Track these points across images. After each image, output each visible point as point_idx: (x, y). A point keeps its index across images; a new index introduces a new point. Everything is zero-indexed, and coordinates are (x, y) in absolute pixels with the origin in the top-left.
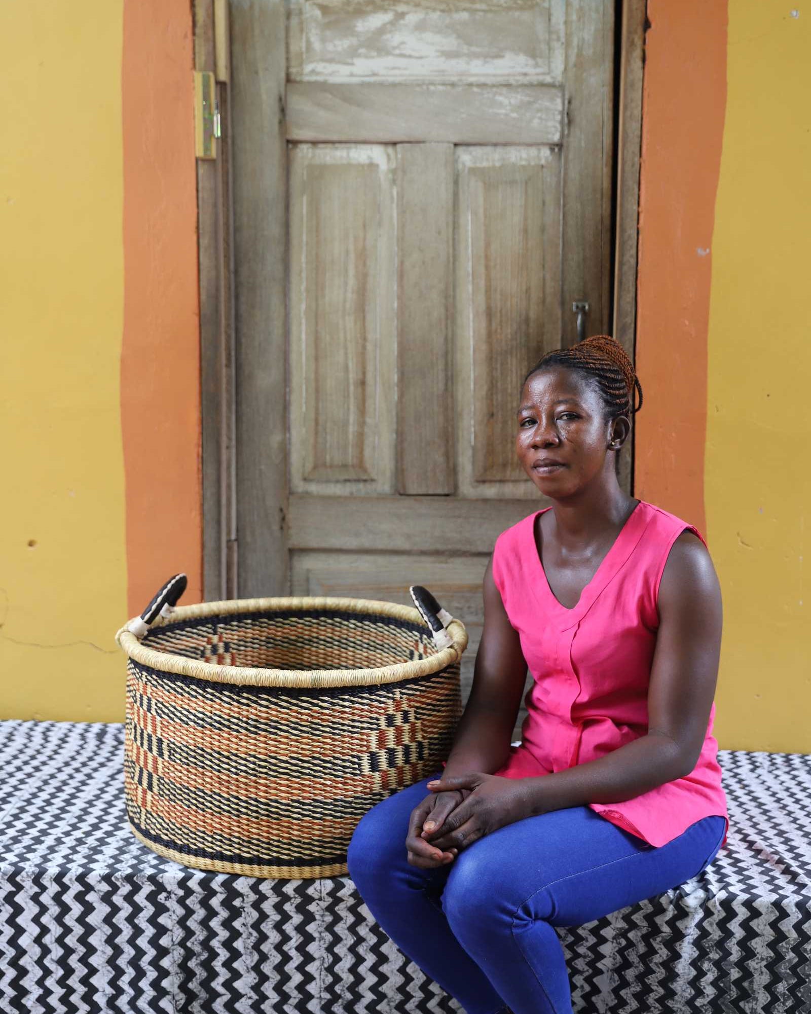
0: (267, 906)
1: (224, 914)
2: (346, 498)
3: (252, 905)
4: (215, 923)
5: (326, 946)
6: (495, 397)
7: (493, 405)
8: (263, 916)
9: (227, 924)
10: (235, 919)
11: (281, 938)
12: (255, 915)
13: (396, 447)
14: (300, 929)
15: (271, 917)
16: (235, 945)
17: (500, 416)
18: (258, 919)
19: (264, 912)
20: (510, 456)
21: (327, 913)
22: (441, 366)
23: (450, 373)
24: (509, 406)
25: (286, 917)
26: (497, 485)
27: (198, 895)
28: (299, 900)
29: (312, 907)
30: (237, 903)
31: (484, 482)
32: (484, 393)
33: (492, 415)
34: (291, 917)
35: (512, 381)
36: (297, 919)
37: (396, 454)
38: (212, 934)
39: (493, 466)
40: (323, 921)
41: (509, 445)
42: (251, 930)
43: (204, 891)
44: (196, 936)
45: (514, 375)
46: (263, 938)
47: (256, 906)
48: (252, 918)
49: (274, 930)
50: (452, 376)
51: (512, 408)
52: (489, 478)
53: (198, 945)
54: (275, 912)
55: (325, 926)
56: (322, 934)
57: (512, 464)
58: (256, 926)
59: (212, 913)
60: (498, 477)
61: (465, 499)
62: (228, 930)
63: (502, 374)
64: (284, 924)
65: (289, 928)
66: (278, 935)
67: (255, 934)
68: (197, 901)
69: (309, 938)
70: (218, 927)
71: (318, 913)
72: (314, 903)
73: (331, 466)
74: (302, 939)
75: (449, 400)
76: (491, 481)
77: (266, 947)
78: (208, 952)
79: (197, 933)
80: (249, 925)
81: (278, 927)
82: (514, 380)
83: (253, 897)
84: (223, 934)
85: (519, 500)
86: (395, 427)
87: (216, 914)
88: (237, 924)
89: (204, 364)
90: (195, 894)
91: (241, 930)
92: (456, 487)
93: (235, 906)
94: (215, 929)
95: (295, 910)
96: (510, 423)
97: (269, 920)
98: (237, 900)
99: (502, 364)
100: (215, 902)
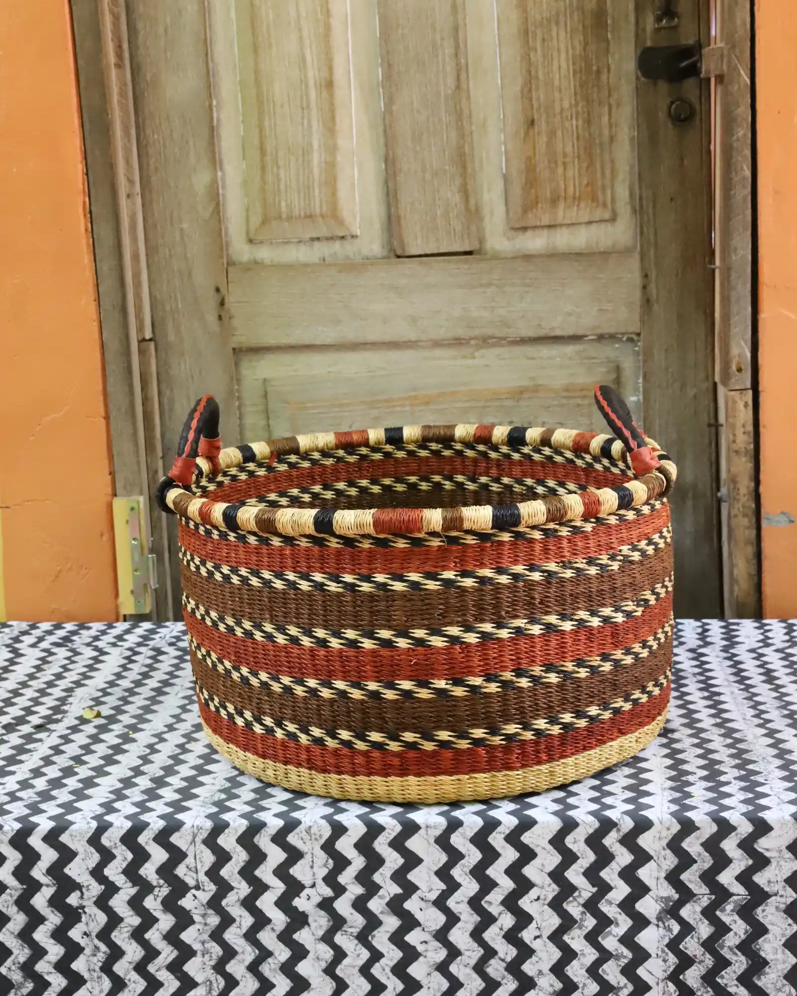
0: (119, 904)
1: (54, 919)
2: (314, 265)
3: (96, 903)
4: (41, 935)
5: (213, 963)
6: (534, 96)
7: (532, 106)
8: (114, 920)
9: (59, 935)
10: (71, 926)
11: (143, 953)
12: (102, 918)
13: (386, 182)
14: (172, 937)
15: (126, 920)
16: (74, 966)
17: (544, 124)
18: (107, 924)
19: (115, 913)
20: (563, 187)
21: (211, 912)
22: (449, 51)
23: (463, 61)
24: (558, 109)
25: (149, 921)
26: (545, 232)
27: (13, 892)
28: (165, 891)
29: (187, 902)
30: (73, 900)
31: (525, 229)
32: (518, 88)
33: (532, 123)
34: (156, 920)
35: (560, 67)
36: (166, 921)
37: (388, 194)
38: (39, 952)
39: (537, 203)
40: (206, 924)
41: (560, 170)
42: (96, 942)
43: (22, 883)
44: (12, 957)
45: (563, 55)
46: (116, 953)
47: (102, 903)
48: (98, 924)
49: (133, 941)
50: (467, 64)
51: (562, 110)
52: (532, 222)
53: (18, 971)
54: (131, 913)
55: (209, 932)
56: (206, 945)
57: (565, 198)
58: (104, 935)
59: (36, 919)
60: (546, 220)
61: (497, 257)
62: (62, 944)
63: (544, 56)
64: (147, 931)
65: (154, 936)
66: (139, 948)
67: (103, 947)
68: (11, 901)
69: (186, 953)
70: (46, 940)
71: (196, 911)
72: (189, 895)
73: (290, 218)
74: (175, 953)
75: (464, 101)
76: (535, 228)
77: (120, 968)
78: (33, 981)
79: (16, 952)
80: (94, 934)
81: (138, 935)
82: (564, 65)
83: (96, 889)
84: (55, 951)
85: (577, 254)
86: (383, 150)
87: (41, 920)
88: (75, 934)
89: (80, 62)
90: (8, 891)
91: (83, 942)
92: (482, 241)
93: (70, 906)
94: (42, 944)
95: (161, 907)
96: (559, 133)
97: (122, 925)
98: (73, 895)
99: (544, 40)
100: (40, 901)
